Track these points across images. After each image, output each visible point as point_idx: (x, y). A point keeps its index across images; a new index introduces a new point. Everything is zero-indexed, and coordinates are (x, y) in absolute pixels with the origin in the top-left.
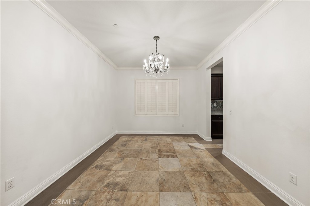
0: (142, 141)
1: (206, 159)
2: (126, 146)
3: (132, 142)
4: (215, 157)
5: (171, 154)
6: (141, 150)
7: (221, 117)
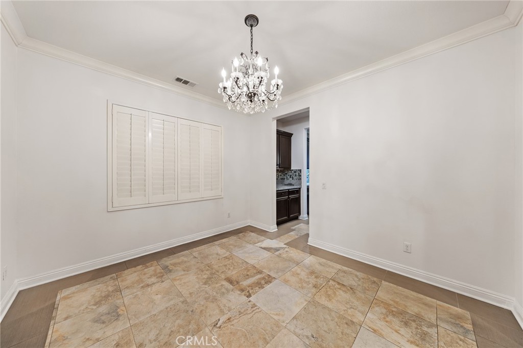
0: (161, 277)
1: (307, 262)
2: (119, 316)
3: (125, 292)
5: (257, 277)
6: (185, 302)
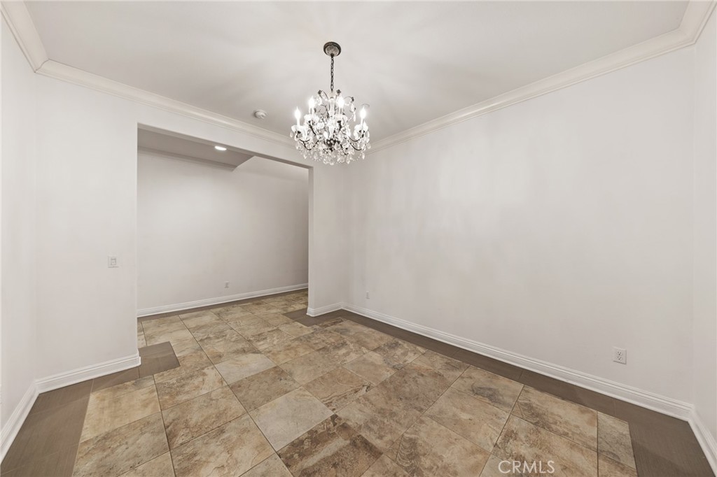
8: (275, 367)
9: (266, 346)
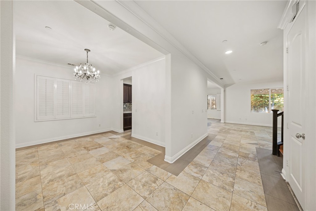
1: (123, 142)
4: (128, 139)
5: (97, 146)
6: (63, 153)
7: (130, 115)
8: (103, 163)
9: (108, 176)
